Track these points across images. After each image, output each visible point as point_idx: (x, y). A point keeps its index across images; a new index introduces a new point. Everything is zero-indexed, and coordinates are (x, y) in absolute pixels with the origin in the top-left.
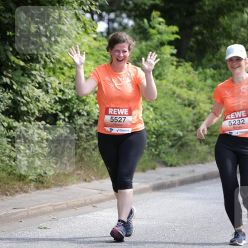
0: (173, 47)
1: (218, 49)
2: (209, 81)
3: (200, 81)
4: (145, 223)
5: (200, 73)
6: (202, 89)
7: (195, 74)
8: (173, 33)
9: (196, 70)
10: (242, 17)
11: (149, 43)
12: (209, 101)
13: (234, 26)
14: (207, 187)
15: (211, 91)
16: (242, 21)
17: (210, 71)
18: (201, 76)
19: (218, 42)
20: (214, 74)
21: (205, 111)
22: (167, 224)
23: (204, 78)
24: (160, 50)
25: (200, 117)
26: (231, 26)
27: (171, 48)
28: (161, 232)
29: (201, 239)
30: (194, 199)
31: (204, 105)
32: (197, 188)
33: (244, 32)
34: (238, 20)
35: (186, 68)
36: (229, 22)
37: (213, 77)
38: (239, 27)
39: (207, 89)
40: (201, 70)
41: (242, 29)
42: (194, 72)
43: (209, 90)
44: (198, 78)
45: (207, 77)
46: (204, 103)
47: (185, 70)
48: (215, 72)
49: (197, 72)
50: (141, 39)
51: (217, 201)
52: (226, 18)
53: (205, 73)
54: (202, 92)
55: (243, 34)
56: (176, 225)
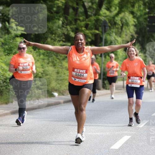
0: (22, 38)
1: (46, 39)
2: (42, 56)
3: (37, 56)
4: (7, 131)
5: (37, 52)
6: (38, 61)
7: (34, 52)
8: (22, 31)
9: (35, 50)
10: (59, 22)
11: (10, 35)
12: (42, 67)
13: (54, 28)
14: (40, 112)
15: (43, 62)
16: (59, 25)
17: (42, 51)
18: (38, 54)
19: (46, 36)
20: (44, 53)
21: (40, 72)
22: (19, 131)
23: (39, 55)
24: (15, 40)
25: (37, 75)
26: (53, 27)
27: (21, 39)
28: (16, 136)
29: (37, 139)
30: (33, 118)
31: (39, 69)
32: (35, 113)
33: (60, 31)
34: (57, 25)
35: (30, 49)
36: (52, 26)
37: (43, 54)
38: (57, 28)
39: (41, 60)
40: (37, 50)
41: (59, 29)
42: (34, 51)
43: (42, 61)
44: (36, 54)
45: (41, 54)
46: (39, 68)
47: (29, 50)
48: (45, 51)
49: (35, 52)
50: (5, 34)
51: (45, 119)
52: (50, 23)
53: (40, 52)
54: (38, 62)
55: (59, 32)
56: (24, 132)
